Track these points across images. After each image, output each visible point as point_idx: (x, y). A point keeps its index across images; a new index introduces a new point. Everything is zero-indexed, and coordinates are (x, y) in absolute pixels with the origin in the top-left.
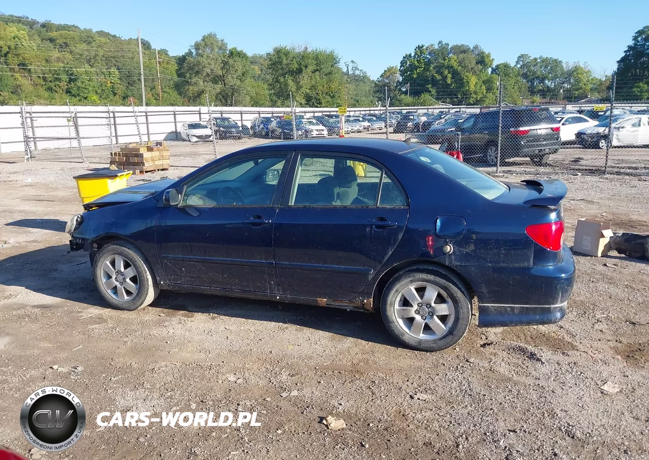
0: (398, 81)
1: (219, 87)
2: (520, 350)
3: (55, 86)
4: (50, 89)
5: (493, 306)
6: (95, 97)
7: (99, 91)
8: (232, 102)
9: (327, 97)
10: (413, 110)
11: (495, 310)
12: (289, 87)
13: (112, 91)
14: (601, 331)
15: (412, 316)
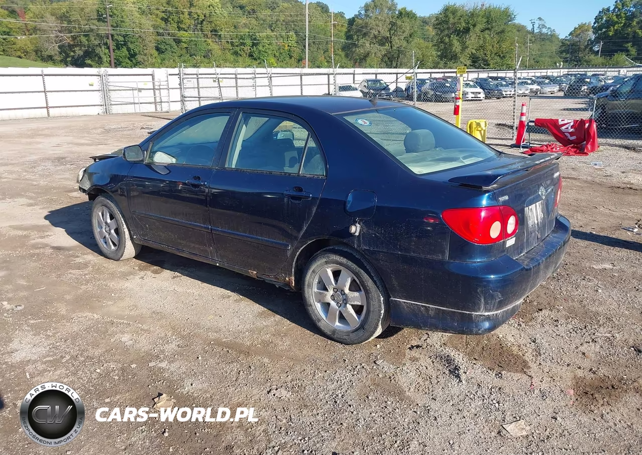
0: (589, 40)
1: (384, 49)
2: (447, 360)
3: (240, 50)
4: (236, 53)
5: (405, 302)
6: (273, 60)
7: (277, 54)
8: (397, 64)
9: (496, 57)
10: (600, 73)
11: (408, 307)
12: (454, 48)
13: (289, 54)
14: (584, 354)
15: (328, 302)
